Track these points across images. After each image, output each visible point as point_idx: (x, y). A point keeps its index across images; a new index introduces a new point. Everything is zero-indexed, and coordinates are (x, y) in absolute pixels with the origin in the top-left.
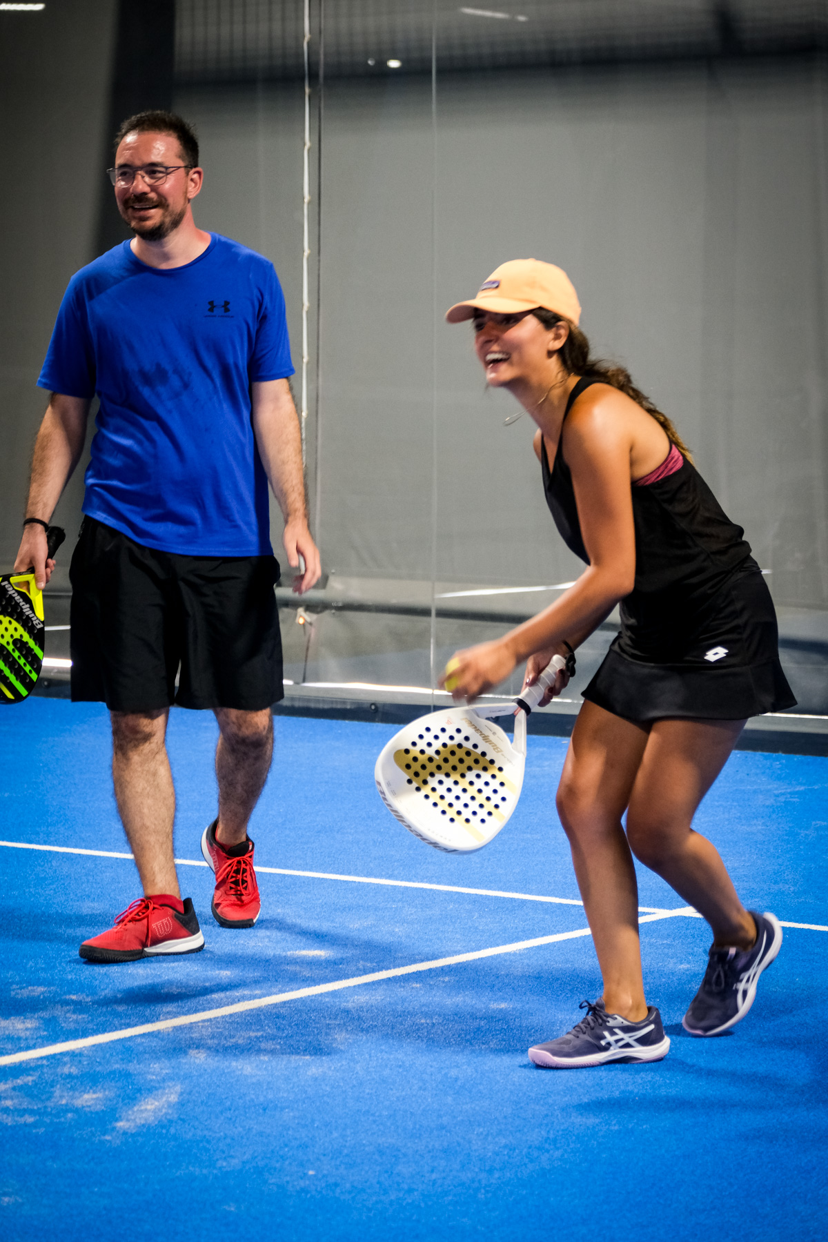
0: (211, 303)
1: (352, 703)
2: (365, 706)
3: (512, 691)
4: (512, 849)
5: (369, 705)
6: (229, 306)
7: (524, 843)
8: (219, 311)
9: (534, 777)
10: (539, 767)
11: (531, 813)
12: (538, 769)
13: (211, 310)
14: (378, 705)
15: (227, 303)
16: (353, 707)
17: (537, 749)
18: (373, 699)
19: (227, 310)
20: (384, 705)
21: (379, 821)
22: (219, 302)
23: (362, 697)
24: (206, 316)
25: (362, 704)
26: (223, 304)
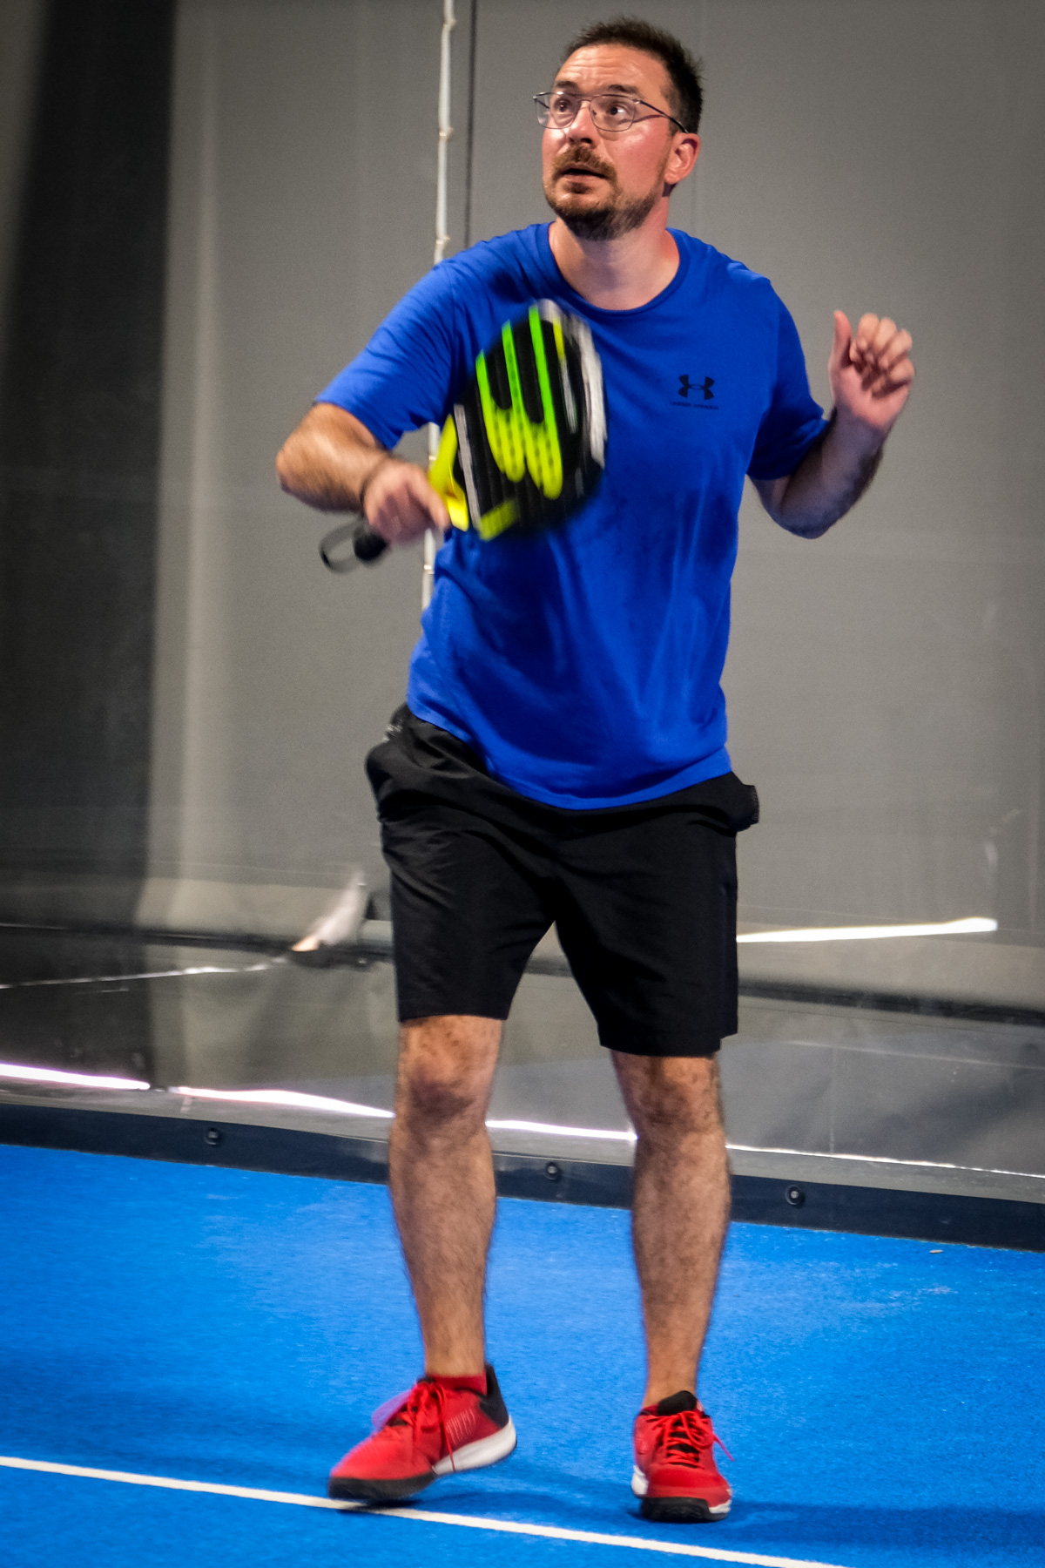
0: (684, 379)
1: (511, 1161)
2: (536, 1167)
3: (832, 1145)
4: (816, 1472)
5: (543, 1166)
6: (712, 389)
7: (839, 1460)
8: (696, 396)
9: (870, 1321)
10: (879, 1301)
11: (858, 1397)
12: (878, 1305)
13: (684, 392)
14: (562, 1167)
15: (709, 382)
16: (511, 1168)
17: (879, 1264)
18: (552, 1153)
19: (709, 395)
20: (575, 1166)
21: (549, 1405)
22: (696, 379)
23: (530, 1149)
24: (675, 403)
25: (531, 1162)
26: (703, 383)
